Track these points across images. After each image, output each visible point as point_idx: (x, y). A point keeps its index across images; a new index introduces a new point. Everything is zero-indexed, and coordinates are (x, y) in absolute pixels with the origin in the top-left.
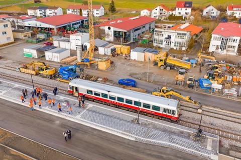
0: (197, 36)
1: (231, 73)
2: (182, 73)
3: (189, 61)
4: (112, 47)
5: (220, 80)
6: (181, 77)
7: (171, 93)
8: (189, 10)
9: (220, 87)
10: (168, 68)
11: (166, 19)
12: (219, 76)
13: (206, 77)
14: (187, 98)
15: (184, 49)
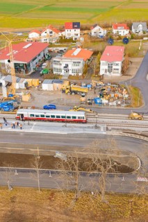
0: (89, 60)
1: (114, 91)
2: (83, 96)
3: (86, 86)
4: (25, 82)
5: (107, 98)
6: (83, 99)
7: (80, 109)
8: (78, 31)
9: (107, 102)
10: (73, 94)
11: (58, 43)
12: (107, 94)
13: (98, 96)
14: (89, 110)
15: (80, 74)
